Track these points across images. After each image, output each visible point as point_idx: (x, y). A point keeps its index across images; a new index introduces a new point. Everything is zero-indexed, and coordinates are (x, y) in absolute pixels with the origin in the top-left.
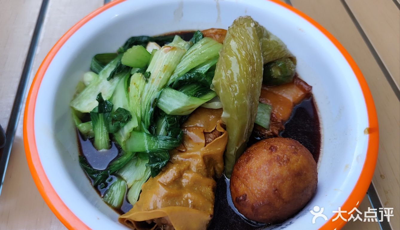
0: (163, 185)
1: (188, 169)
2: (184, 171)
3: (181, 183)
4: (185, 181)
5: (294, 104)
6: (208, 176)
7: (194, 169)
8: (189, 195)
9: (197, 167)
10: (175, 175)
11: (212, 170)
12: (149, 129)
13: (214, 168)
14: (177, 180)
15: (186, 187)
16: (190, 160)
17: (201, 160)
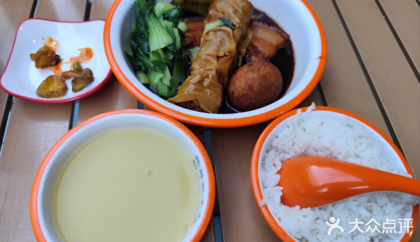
1: (207, 77)
2: (205, 78)
11: (221, 80)
14: (201, 82)
15: (206, 87)
16: (209, 72)
17: (215, 72)
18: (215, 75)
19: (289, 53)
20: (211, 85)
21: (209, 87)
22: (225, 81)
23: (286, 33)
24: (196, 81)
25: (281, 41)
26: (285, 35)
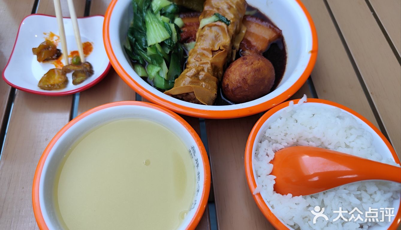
0: (189, 77)
1: (203, 70)
2: (200, 71)
4: (201, 77)
5: (270, 41)
6: (214, 76)
8: (204, 83)
9: (208, 69)
11: (216, 73)
14: (196, 75)
15: (201, 79)
16: (204, 65)
17: (210, 65)
18: (210, 68)
19: (281, 48)
20: (206, 78)
21: (204, 80)
22: (220, 74)
23: (278, 28)
24: (192, 74)
25: (273, 36)
26: (277, 30)
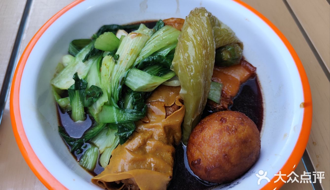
0: (130, 151)
3: (145, 149)
4: (148, 148)
5: (241, 83)
6: (168, 144)
7: (156, 137)
8: (152, 159)
9: (159, 135)
10: (140, 142)
12: (118, 103)
13: (173, 137)
